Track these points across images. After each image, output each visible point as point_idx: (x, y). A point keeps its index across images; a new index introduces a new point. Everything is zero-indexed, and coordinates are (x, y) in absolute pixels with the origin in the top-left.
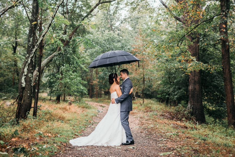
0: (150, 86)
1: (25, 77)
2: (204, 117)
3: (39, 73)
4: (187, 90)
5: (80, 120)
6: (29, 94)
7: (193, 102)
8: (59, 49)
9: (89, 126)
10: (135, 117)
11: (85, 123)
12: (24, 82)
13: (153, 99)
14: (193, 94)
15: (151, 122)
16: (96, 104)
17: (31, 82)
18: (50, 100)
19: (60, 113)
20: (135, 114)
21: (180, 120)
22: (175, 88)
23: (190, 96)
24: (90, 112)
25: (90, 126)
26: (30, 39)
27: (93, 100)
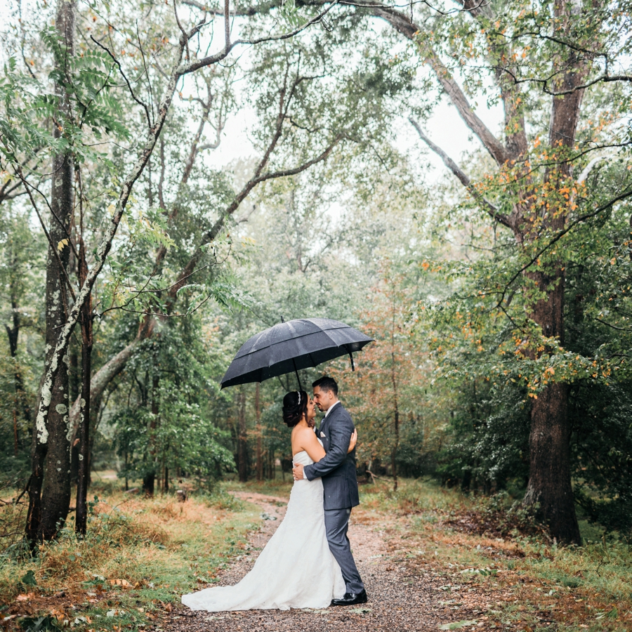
0: (415, 440)
1: (45, 412)
3: (86, 401)
4: (525, 446)
5: (213, 541)
6: (59, 469)
7: (542, 482)
8: (142, 333)
9: (238, 558)
10: (370, 529)
11: (228, 549)
12: (44, 428)
13: (425, 478)
14: (543, 456)
15: (418, 541)
16: (260, 496)
17: (66, 429)
18: (127, 488)
19: (153, 522)
20: (372, 522)
21: (503, 534)
22: (490, 440)
23: (534, 462)
24: (241, 520)
25: (240, 557)
26: (53, 296)
27: (248, 487)
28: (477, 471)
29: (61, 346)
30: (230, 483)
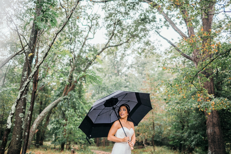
0: (160, 133)
1: (12, 116)
3: (31, 112)
4: (205, 135)
6: (17, 139)
7: (214, 148)
12: (10, 122)
13: (164, 146)
14: (213, 139)
16: (103, 152)
17: (22, 123)
22: (190, 132)
23: (210, 140)
26: (25, 73)
27: (100, 148)
28: (186, 144)
30: (92, 147)
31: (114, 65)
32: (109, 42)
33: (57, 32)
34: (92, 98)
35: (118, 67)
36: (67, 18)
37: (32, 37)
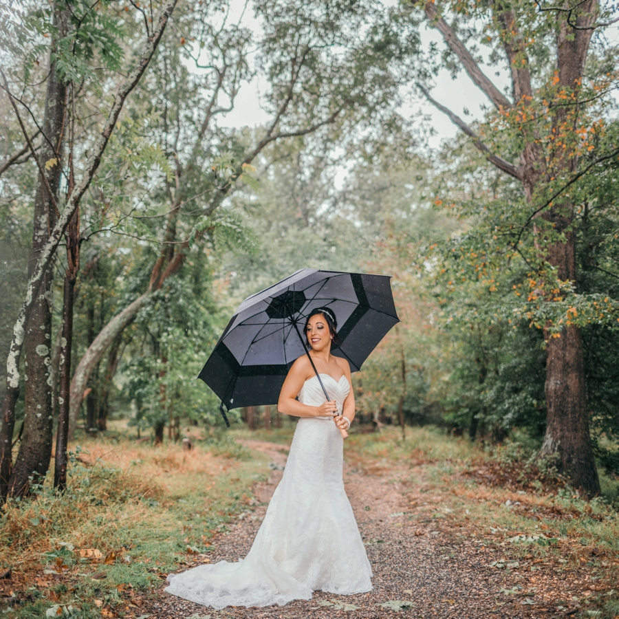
0: (421, 390)
1: (17, 353)
2: (595, 476)
3: (67, 340)
4: (539, 395)
5: (215, 495)
6: (39, 415)
7: (561, 430)
8: (153, 285)
9: (241, 517)
10: (384, 480)
11: (230, 505)
12: (15, 370)
13: (432, 427)
14: (561, 405)
15: (439, 495)
16: (268, 445)
17: (47, 372)
18: (139, 437)
19: (150, 473)
20: (384, 473)
21: (524, 486)
22: (502, 388)
23: (552, 410)
24: (248, 471)
25: (243, 514)
27: (258, 435)
28: (489, 420)
29: (37, 277)
30: (238, 432)
31: (293, 195)
32: (278, 120)
33: (122, 91)
34: (231, 294)
35: (306, 202)
36: (149, 41)
37: (50, 105)
